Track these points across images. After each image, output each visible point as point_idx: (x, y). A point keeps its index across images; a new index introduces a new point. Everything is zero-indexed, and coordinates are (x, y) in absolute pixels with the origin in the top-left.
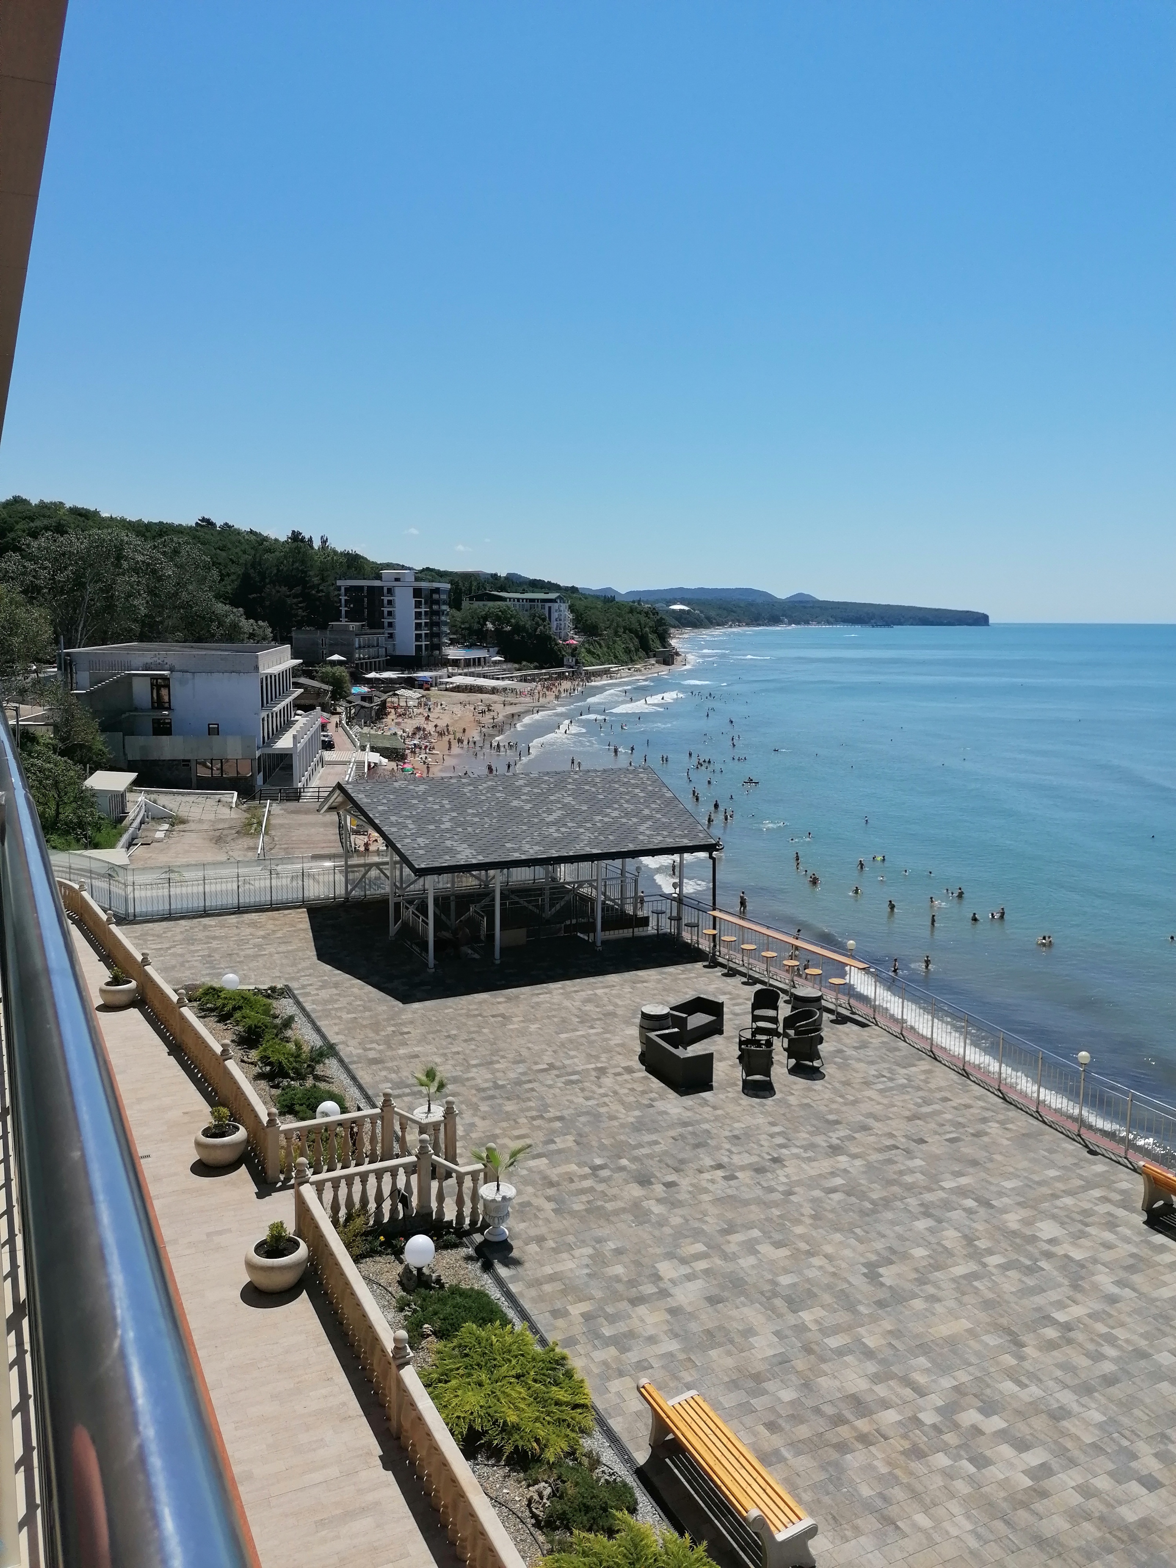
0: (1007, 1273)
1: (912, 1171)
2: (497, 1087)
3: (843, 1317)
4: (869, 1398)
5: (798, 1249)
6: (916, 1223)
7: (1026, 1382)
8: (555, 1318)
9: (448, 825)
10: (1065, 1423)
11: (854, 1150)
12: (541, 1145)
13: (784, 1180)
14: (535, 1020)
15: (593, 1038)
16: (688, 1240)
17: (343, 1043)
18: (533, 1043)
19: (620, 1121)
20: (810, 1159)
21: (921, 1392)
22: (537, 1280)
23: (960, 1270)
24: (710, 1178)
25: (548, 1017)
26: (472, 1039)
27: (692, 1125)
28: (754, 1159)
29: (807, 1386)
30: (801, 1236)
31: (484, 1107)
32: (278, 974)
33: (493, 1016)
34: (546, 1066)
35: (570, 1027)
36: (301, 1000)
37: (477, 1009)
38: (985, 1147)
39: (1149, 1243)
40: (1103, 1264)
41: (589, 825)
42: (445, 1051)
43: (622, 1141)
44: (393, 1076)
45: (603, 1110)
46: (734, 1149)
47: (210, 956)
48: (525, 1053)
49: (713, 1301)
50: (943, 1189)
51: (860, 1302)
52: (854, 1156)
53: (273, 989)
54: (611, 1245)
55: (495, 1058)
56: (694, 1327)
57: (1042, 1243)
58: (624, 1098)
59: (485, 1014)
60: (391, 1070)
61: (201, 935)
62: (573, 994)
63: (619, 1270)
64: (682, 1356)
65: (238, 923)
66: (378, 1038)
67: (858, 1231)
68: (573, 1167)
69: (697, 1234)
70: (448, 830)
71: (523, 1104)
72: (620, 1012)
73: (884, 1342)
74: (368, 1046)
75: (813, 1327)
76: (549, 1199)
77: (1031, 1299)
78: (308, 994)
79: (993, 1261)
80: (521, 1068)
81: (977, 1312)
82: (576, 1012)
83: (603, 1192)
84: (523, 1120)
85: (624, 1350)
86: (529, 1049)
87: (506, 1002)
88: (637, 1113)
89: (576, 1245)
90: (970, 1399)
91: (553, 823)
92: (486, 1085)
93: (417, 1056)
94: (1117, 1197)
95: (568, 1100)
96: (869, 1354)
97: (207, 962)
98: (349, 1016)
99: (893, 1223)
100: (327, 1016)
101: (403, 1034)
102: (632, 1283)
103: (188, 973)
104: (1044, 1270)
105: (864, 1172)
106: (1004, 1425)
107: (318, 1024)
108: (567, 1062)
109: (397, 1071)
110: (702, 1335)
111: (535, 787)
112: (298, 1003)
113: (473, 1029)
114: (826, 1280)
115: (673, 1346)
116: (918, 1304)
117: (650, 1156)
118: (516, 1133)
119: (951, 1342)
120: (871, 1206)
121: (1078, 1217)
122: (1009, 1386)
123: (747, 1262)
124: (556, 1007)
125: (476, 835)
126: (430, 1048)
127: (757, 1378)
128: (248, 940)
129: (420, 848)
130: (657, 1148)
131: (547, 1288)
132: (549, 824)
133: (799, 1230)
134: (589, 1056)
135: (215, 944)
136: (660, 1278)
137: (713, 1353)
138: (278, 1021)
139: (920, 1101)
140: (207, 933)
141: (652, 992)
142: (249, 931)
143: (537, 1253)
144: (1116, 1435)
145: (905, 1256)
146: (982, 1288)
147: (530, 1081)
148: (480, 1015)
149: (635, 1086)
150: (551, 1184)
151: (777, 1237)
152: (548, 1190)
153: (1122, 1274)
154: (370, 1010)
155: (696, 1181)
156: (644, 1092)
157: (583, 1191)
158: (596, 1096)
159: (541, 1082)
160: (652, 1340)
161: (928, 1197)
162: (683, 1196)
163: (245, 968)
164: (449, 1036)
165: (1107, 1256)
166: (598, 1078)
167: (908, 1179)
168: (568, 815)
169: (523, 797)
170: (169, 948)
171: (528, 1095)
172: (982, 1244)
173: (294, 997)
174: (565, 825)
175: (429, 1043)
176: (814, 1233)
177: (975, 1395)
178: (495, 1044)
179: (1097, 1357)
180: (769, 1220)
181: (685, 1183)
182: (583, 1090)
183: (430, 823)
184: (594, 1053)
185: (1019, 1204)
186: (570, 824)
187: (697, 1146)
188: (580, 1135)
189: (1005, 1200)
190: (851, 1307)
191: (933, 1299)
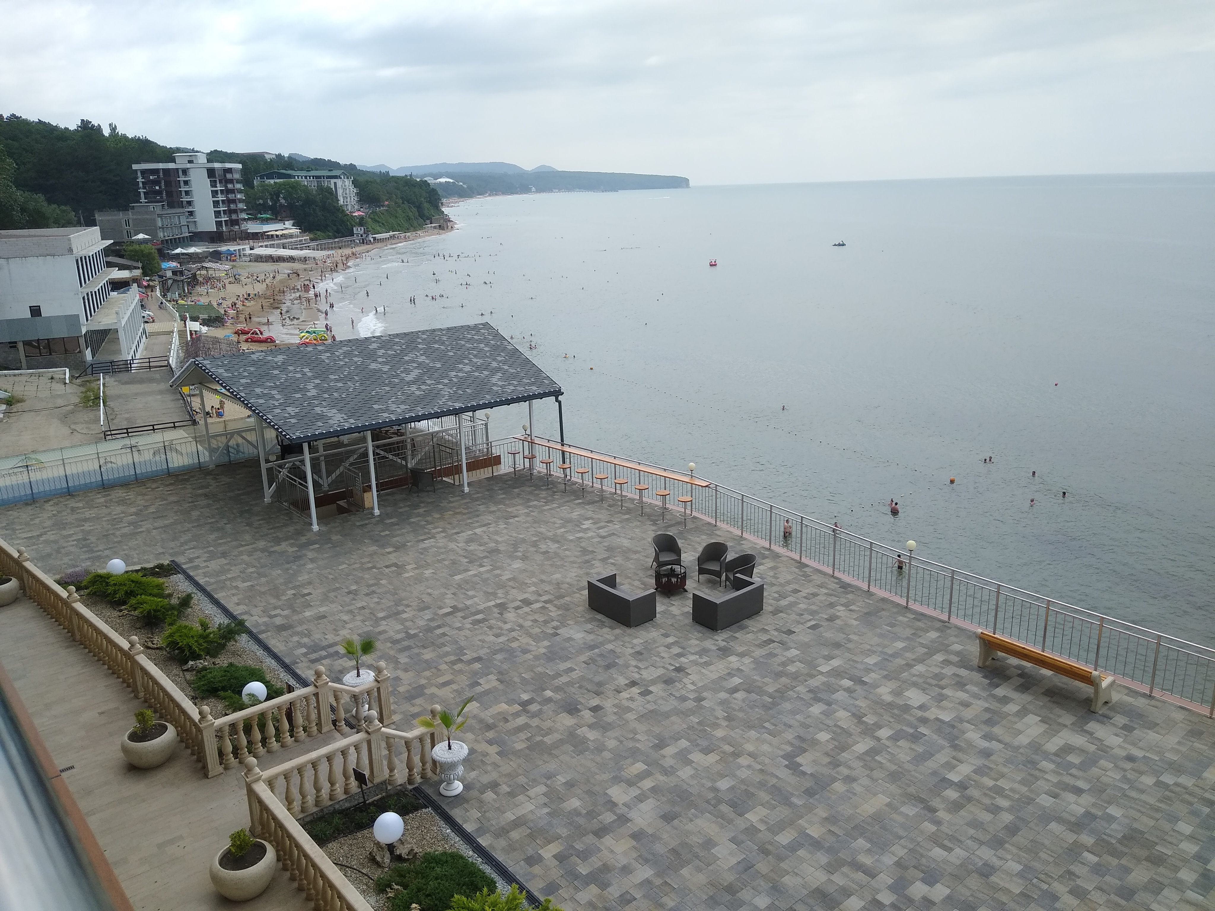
0: (898, 743)
1: (791, 661)
2: (409, 637)
3: (782, 812)
4: (831, 889)
5: (724, 753)
6: (811, 709)
7: (951, 846)
8: (531, 865)
9: (313, 392)
10: (993, 879)
11: (741, 649)
12: (467, 689)
13: (692, 687)
14: (427, 565)
15: (485, 576)
16: (629, 761)
17: (246, 613)
18: (431, 588)
19: (533, 653)
20: (707, 664)
21: (871, 874)
22: (503, 828)
23: (861, 747)
24: (628, 696)
25: (439, 561)
26: (374, 592)
27: (598, 647)
28: (660, 672)
29: (776, 889)
30: (723, 739)
31: (403, 659)
32: (161, 550)
33: (387, 567)
34: (450, 610)
35: (462, 568)
36: (191, 574)
37: (369, 562)
38: (841, 630)
39: (994, 696)
40: (968, 722)
41: (446, 381)
42: (350, 608)
43: (541, 673)
44: (305, 640)
45: (514, 645)
46: (640, 665)
47: (85, 539)
48: (426, 598)
49: (668, 818)
50: (822, 673)
51: (792, 794)
52: (742, 655)
53: (160, 566)
54: (561, 779)
55: (400, 608)
56: (660, 848)
57: (914, 710)
58: (531, 631)
59: (378, 566)
60: (302, 634)
61: (70, 518)
62: (455, 536)
63: (574, 803)
64: (658, 881)
65: (106, 502)
66: (280, 603)
67: (767, 725)
68: (504, 707)
69: (634, 754)
70: (314, 397)
71: (439, 650)
72: (502, 548)
73: (824, 830)
74: (273, 613)
75: (762, 827)
76: (490, 742)
77: (926, 764)
78: (197, 567)
79: (884, 733)
80: (428, 615)
81: (888, 785)
82: (462, 552)
83: (537, 726)
84: (444, 667)
85: (604, 886)
86: (430, 594)
87: (395, 551)
88: (546, 643)
89: (529, 785)
90: (912, 872)
91: (414, 382)
92: (399, 636)
93: (324, 617)
94: (955, 659)
95: (479, 640)
96: (816, 845)
97: (84, 546)
98: (246, 584)
99: (794, 712)
100: (222, 588)
101: (304, 595)
102: (591, 814)
103: (66, 560)
104: (926, 735)
105: (754, 669)
106: (947, 891)
107: (216, 596)
108: (469, 603)
109: (308, 635)
110: (668, 855)
111: (389, 349)
112: (190, 578)
113: (371, 582)
114: (757, 778)
115: (645, 873)
116: (839, 787)
117: (570, 684)
118: (441, 680)
119: (877, 818)
120: (770, 700)
121: (934, 682)
122: (938, 853)
123: (686, 773)
124: (443, 550)
125: (343, 399)
126: (335, 607)
127: (730, 889)
128: (122, 518)
129: (292, 417)
130: (574, 675)
131: (515, 835)
132: (409, 384)
133: (719, 733)
134: (487, 593)
135: (87, 526)
136: (615, 805)
137: (685, 872)
138: (174, 601)
139: (777, 595)
140: (76, 516)
141: (524, 525)
142: (119, 509)
143: (494, 800)
144: (1035, 880)
145: (815, 743)
146: (884, 761)
147: (439, 627)
148: (374, 567)
149: (536, 616)
150: (489, 727)
151: (704, 743)
152: (487, 734)
153: (986, 728)
154: (265, 576)
155: (617, 701)
156: (546, 622)
157: (520, 729)
158: (505, 632)
159: (450, 626)
160: (626, 870)
161: (813, 683)
162: (611, 718)
163: (125, 547)
164: (349, 593)
165: (968, 713)
166: (501, 614)
167: (791, 669)
168: (425, 373)
169: (380, 360)
170: (41, 535)
171: (441, 640)
172: (870, 719)
173: (184, 572)
174: (424, 383)
175: (332, 602)
176: (732, 733)
177: (915, 867)
178: (397, 594)
179: (995, 810)
180: (691, 728)
181: (608, 705)
182: (490, 628)
183: (297, 392)
184: (490, 591)
185: (885, 677)
186: (429, 382)
187: (608, 667)
188: (500, 673)
189: (873, 675)
190: (785, 800)
191: (849, 779)
